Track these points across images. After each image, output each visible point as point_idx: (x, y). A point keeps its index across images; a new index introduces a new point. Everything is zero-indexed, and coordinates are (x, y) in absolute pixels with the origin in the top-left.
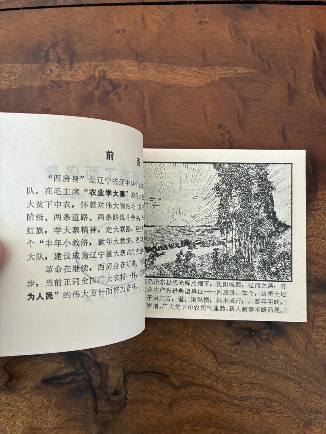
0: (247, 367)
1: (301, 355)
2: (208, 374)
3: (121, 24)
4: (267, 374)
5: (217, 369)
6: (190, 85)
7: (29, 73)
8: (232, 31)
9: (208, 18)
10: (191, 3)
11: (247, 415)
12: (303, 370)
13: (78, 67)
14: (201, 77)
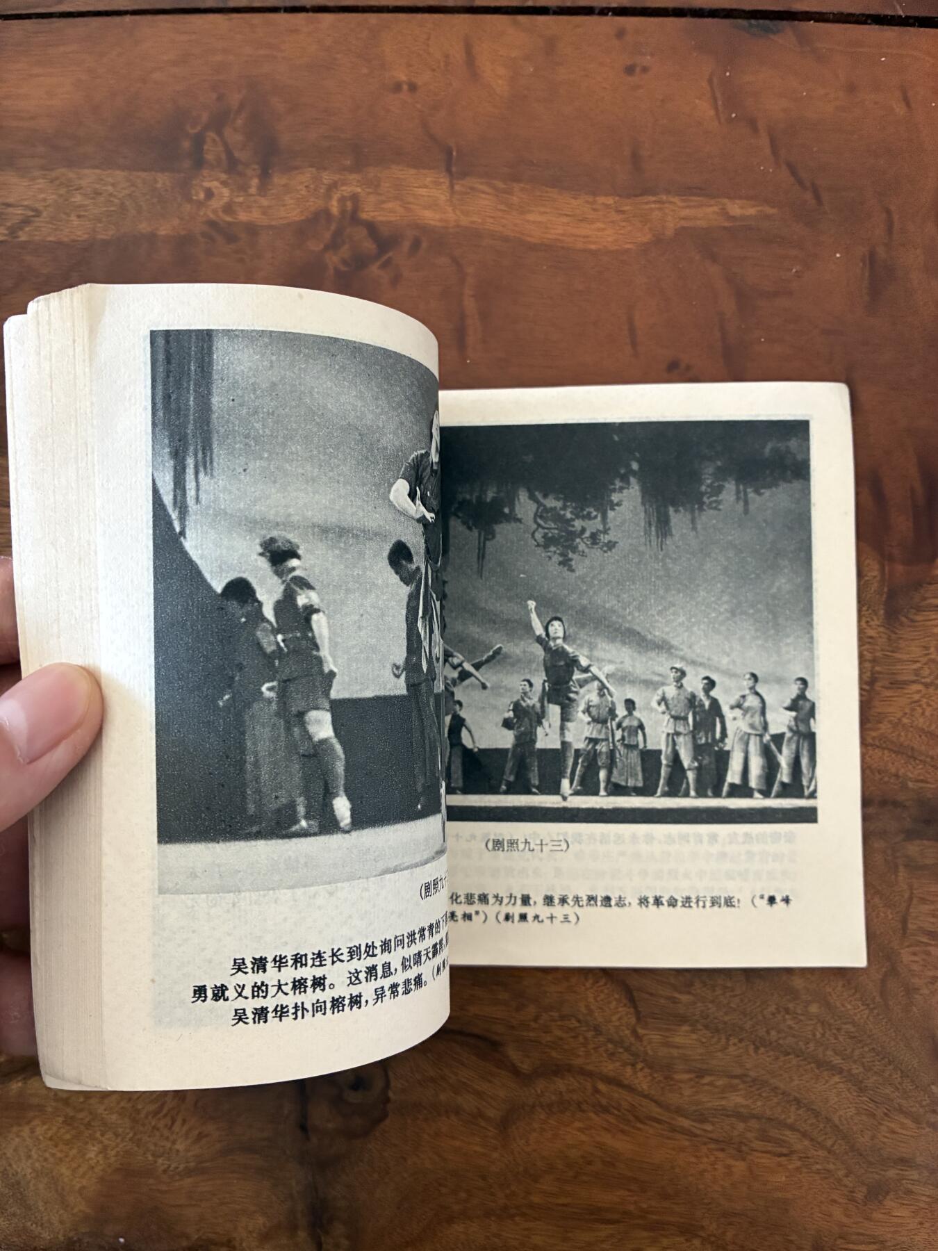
0: (717, 1031)
1: (868, 1005)
2: (610, 1046)
3: (409, 65)
4: (771, 1053)
5: (634, 1032)
6: (593, 247)
7: (148, 197)
8: (718, 95)
9: (652, 55)
10: (606, 11)
11: (712, 1158)
12: (871, 1047)
13: (284, 186)
14: (624, 224)
